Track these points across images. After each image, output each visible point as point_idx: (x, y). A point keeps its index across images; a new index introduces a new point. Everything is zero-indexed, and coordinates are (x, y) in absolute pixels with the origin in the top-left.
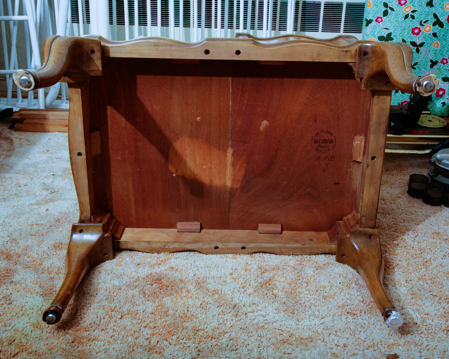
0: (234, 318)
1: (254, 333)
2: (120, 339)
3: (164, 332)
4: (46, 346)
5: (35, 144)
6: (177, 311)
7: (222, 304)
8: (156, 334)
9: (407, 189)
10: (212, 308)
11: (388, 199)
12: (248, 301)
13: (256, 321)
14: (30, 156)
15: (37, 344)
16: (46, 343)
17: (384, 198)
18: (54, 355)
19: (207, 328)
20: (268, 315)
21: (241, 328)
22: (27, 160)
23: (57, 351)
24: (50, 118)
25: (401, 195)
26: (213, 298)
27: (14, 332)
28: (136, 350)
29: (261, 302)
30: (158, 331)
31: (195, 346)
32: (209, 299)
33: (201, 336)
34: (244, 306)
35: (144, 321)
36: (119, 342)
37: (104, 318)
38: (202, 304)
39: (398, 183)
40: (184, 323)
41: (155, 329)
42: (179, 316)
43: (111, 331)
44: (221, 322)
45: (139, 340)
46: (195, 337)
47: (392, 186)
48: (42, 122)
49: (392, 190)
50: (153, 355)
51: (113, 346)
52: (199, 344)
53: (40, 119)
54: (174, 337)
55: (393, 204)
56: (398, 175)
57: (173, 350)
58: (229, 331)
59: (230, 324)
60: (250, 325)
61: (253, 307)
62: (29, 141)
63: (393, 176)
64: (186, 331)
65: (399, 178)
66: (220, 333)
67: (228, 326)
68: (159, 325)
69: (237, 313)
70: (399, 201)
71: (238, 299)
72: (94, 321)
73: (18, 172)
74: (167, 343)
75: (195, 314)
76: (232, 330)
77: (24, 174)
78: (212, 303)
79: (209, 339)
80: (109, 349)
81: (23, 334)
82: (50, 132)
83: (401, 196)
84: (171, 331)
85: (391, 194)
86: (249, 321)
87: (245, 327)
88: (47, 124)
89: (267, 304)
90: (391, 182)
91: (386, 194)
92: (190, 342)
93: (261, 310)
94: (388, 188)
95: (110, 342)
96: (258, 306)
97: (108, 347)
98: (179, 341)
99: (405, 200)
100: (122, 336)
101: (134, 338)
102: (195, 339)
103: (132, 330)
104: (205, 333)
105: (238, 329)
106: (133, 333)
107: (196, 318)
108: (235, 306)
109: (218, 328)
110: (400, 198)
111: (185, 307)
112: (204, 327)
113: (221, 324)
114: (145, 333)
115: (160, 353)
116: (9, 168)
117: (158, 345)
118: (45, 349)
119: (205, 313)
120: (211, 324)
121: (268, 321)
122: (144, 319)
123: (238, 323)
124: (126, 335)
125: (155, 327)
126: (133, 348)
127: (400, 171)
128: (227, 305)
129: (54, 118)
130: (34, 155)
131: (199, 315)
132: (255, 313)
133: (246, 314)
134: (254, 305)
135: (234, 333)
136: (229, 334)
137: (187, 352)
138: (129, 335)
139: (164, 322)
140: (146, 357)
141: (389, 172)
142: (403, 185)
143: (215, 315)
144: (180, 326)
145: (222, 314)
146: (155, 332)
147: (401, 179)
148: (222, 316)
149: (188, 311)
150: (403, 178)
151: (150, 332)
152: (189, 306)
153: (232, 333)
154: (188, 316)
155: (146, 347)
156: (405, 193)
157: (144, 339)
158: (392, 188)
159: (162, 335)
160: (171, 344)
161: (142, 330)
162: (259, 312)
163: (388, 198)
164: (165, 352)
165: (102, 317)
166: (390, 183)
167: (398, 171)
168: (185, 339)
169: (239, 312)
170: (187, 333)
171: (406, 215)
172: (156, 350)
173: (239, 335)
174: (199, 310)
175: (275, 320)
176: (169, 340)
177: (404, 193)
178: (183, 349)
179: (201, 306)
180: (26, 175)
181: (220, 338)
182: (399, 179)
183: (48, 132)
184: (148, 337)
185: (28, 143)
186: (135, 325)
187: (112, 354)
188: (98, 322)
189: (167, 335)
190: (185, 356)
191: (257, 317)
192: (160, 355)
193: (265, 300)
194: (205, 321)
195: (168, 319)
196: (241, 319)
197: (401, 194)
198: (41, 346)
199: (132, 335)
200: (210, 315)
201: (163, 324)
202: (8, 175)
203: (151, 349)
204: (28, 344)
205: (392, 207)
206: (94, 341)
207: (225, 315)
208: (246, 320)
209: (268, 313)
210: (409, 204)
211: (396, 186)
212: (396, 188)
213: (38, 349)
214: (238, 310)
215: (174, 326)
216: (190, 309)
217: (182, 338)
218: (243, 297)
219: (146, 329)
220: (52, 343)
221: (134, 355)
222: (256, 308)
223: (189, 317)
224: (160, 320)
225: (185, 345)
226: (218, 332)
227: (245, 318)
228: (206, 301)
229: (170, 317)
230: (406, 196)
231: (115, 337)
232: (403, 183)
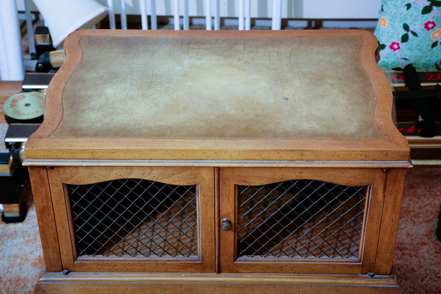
9: (436, 226)
11: (407, 249)
17: (402, 247)
25: (426, 238)
39: (425, 213)
47: (416, 220)
49: (415, 227)
55: (414, 258)
56: (425, 196)
63: (419, 198)
65: (426, 203)
70: (423, 250)
83: (426, 241)
85: (413, 237)
90: (414, 212)
91: (405, 238)
94: (409, 224)
99: (432, 249)
110: (425, 244)
127: (430, 188)
141: (413, 190)
142: (431, 217)
147: (430, 204)
150: (432, 203)
156: (433, 236)
158: (415, 223)
163: (407, 246)
166: (412, 213)
167: (426, 188)
171: (431, 281)
177: (431, 234)
182: (427, 205)
197: (427, 236)
205: (413, 265)
210: (436, 259)
211: (421, 219)
212: (421, 223)
230: (434, 240)
232: (431, 212)
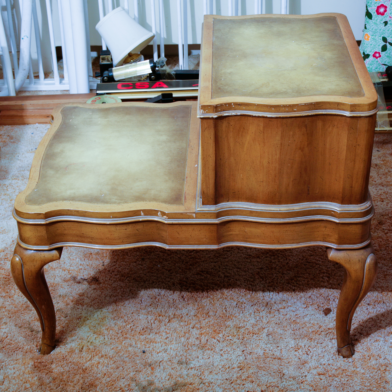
0: (268, 315)
1: (288, 327)
2: (174, 340)
3: (210, 332)
4: (113, 350)
5: (19, 141)
6: (216, 312)
7: (255, 303)
8: (203, 334)
10: (247, 307)
12: (278, 298)
13: (288, 316)
14: (19, 156)
15: (104, 349)
16: (112, 348)
18: (122, 358)
19: (246, 325)
20: (298, 310)
21: (276, 324)
22: (19, 162)
23: (124, 354)
24: (28, 108)
26: (246, 298)
27: (80, 341)
28: (190, 348)
29: (290, 298)
30: (205, 331)
31: (239, 341)
32: (243, 299)
33: (243, 333)
34: (275, 303)
35: (191, 323)
36: (175, 343)
37: (154, 322)
38: (237, 304)
40: (226, 322)
41: (201, 329)
42: (220, 316)
43: (164, 334)
44: (257, 319)
45: (190, 340)
46: (238, 334)
48: (21, 114)
50: (206, 352)
51: (170, 346)
52: (243, 340)
53: (17, 110)
54: (221, 335)
57: (222, 346)
58: (266, 326)
59: (266, 320)
60: (284, 320)
61: (284, 304)
62: (11, 138)
64: (229, 329)
66: (259, 329)
67: (265, 323)
68: (204, 326)
69: (270, 310)
71: (269, 297)
72: (146, 326)
73: (16, 178)
74: (215, 341)
75: (233, 314)
76: (269, 326)
77: (23, 179)
78: (246, 303)
79: (251, 335)
80: (167, 349)
81: (88, 342)
82: (30, 124)
84: (216, 330)
86: (282, 316)
87: (280, 322)
88: (26, 116)
89: (295, 300)
92: (235, 338)
93: (291, 306)
95: (166, 343)
96: (288, 302)
97: (166, 347)
98: (226, 338)
100: (175, 338)
101: (186, 338)
102: (239, 335)
103: (183, 332)
104: (246, 330)
105: (274, 324)
106: (184, 334)
107: (235, 317)
108: (267, 304)
109: (256, 325)
111: (223, 308)
112: (244, 325)
113: (258, 321)
114: (194, 334)
115: (212, 350)
116: (5, 173)
117: (208, 343)
118: (113, 353)
119: (241, 312)
120: (250, 322)
121: (299, 316)
122: (189, 321)
123: (273, 319)
124: (178, 336)
125: (201, 328)
126: (187, 347)
128: (260, 304)
129: (32, 108)
130: (24, 155)
131: (237, 315)
132: (286, 309)
133: (278, 310)
134: (284, 302)
135: (271, 328)
136: (267, 329)
137: (234, 347)
138: (181, 336)
139: (208, 323)
140: (201, 354)
143: (251, 314)
144: (223, 325)
145: (257, 312)
146: (203, 332)
148: (258, 314)
149: (226, 311)
151: (198, 332)
152: (227, 307)
153: (269, 328)
154: (227, 316)
155: (198, 346)
157: (194, 339)
159: (210, 334)
160: (219, 342)
161: (191, 331)
162: (289, 308)
164: (216, 348)
165: (152, 322)
168: (230, 337)
169: (272, 309)
170: (230, 330)
172: (208, 347)
173: (276, 329)
174: (236, 310)
175: (304, 314)
176: (216, 338)
178: (231, 345)
179: (237, 306)
180: (25, 180)
181: (260, 333)
183: (28, 124)
184: (198, 336)
185: (12, 141)
186: (183, 326)
187: (172, 353)
188: (150, 327)
189: (214, 334)
190: (234, 351)
191: (289, 313)
192: (212, 351)
193: (292, 297)
194: (243, 319)
195: (211, 320)
196: (275, 315)
198: (109, 350)
199: (183, 336)
200: (247, 313)
201: (208, 325)
202: (7, 182)
203: (203, 347)
204: (96, 350)
206: (152, 344)
207: (260, 312)
208: (279, 316)
209: (297, 308)
213: (107, 353)
214: (271, 307)
215: (218, 325)
216: (227, 309)
217: (228, 335)
218: (272, 295)
219: (194, 329)
220: (117, 348)
221: (191, 353)
222: (286, 305)
223: (229, 317)
224: (204, 321)
225: (232, 341)
226: (257, 328)
227: (278, 314)
228: (241, 301)
229: (212, 318)
231: (169, 339)
